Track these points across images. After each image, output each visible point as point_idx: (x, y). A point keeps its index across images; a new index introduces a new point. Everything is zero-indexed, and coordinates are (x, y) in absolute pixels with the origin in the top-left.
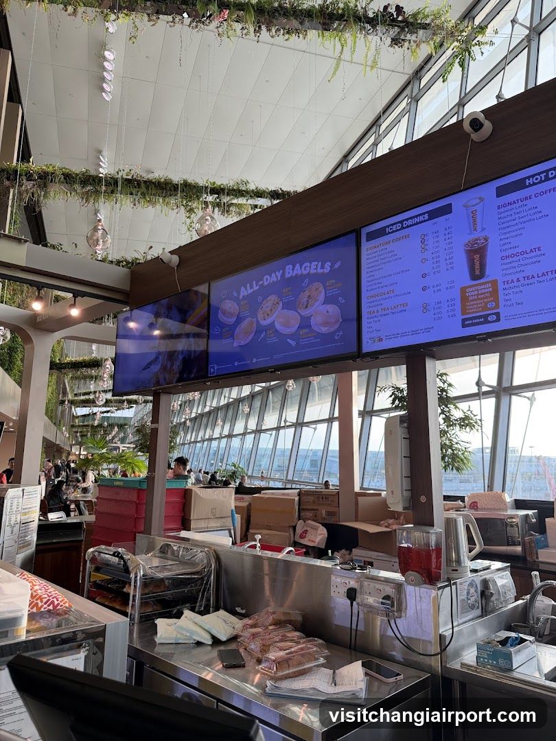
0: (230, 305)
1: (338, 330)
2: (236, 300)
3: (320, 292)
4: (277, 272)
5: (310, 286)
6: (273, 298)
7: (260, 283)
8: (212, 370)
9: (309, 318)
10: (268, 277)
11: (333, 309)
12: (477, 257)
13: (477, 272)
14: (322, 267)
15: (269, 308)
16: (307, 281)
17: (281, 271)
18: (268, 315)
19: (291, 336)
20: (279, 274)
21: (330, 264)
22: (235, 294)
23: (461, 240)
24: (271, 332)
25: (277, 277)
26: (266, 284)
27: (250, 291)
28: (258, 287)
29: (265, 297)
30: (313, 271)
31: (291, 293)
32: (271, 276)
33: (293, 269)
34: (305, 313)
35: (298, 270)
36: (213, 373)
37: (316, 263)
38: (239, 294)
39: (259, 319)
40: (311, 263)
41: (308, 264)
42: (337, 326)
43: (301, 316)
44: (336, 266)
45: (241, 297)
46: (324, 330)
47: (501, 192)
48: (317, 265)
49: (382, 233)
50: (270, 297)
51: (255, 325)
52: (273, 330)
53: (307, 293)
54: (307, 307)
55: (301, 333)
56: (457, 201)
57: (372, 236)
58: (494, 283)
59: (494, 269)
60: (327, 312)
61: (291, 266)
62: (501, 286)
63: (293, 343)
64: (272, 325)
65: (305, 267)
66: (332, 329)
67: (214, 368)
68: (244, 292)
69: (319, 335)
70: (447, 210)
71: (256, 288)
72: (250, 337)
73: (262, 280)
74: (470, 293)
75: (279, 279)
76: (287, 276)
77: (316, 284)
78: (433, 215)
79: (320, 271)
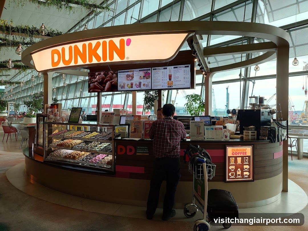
8: (119, 89)
12: (170, 77)
13: (170, 79)
23: (168, 73)
47: (174, 68)
49: (156, 69)
56: (168, 67)
57: (153, 69)
58: (172, 81)
59: (172, 79)
62: (173, 82)
70: (166, 68)
74: (169, 82)
78: (164, 69)
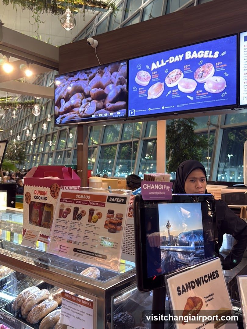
0: (144, 74)
1: (224, 91)
2: (149, 71)
3: (211, 69)
4: (180, 56)
5: (204, 65)
6: (176, 71)
7: (167, 61)
8: (132, 113)
9: (203, 84)
10: (173, 58)
11: (220, 79)
14: (213, 54)
15: (174, 77)
16: (201, 62)
17: (183, 55)
18: (173, 81)
19: (190, 94)
20: (181, 57)
21: (218, 52)
22: (148, 67)
24: (175, 91)
25: (179, 58)
26: (171, 62)
27: (159, 66)
28: (165, 64)
29: (170, 70)
30: (206, 56)
31: (190, 68)
32: (175, 57)
33: (191, 54)
34: (200, 81)
35: (195, 55)
36: (133, 114)
37: (209, 51)
38: (151, 67)
39: (166, 83)
40: (204, 51)
41: (202, 52)
42: (223, 90)
43: (197, 82)
44: (223, 54)
45: (152, 69)
46: (214, 91)
48: (209, 53)
50: (174, 71)
51: (163, 87)
52: (178, 90)
53: (201, 69)
54: (201, 77)
55: (197, 92)
60: (216, 81)
61: (190, 52)
63: (191, 98)
64: (176, 87)
65: (200, 54)
66: (220, 91)
67: (133, 111)
68: (154, 66)
69: (210, 94)
71: (163, 64)
72: (160, 94)
73: (168, 59)
75: (181, 59)
76: (187, 58)
77: (208, 64)
79: (211, 56)
